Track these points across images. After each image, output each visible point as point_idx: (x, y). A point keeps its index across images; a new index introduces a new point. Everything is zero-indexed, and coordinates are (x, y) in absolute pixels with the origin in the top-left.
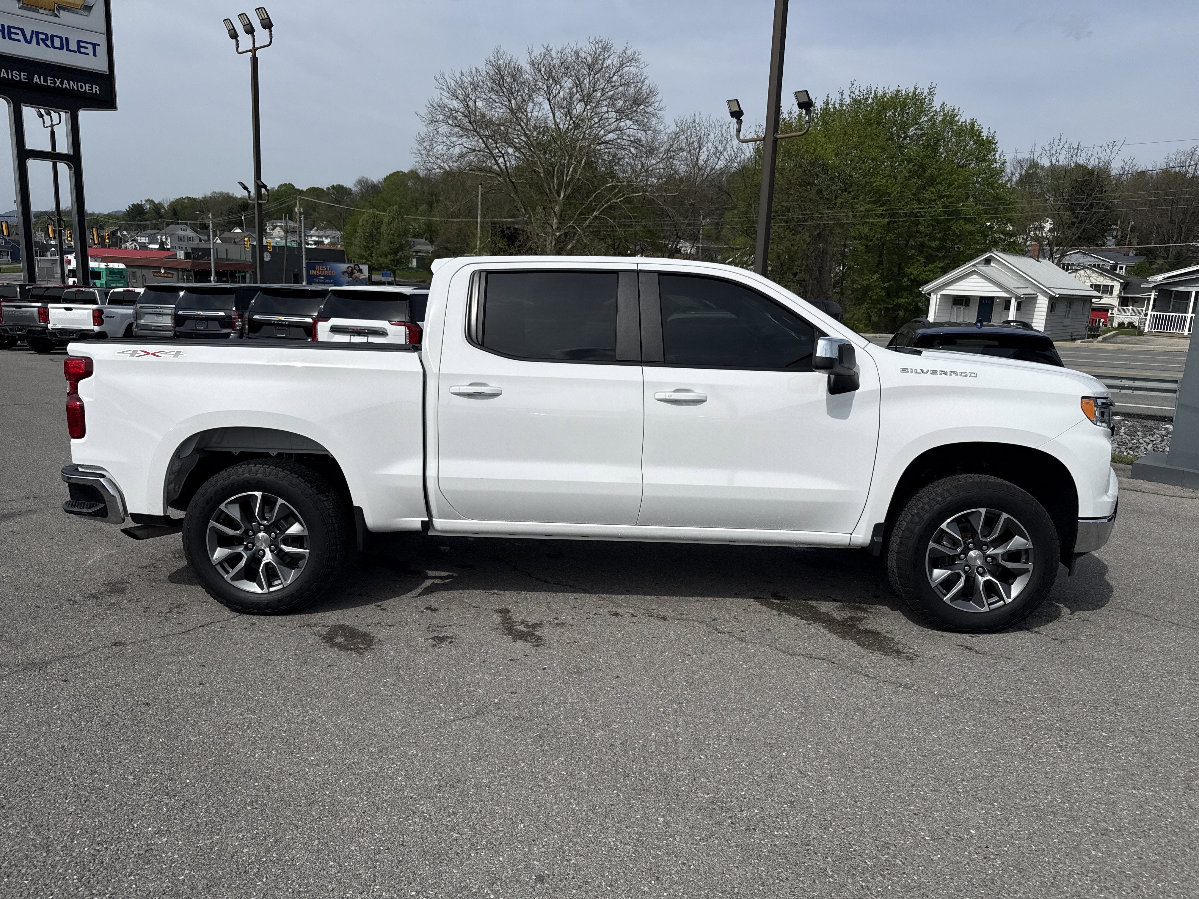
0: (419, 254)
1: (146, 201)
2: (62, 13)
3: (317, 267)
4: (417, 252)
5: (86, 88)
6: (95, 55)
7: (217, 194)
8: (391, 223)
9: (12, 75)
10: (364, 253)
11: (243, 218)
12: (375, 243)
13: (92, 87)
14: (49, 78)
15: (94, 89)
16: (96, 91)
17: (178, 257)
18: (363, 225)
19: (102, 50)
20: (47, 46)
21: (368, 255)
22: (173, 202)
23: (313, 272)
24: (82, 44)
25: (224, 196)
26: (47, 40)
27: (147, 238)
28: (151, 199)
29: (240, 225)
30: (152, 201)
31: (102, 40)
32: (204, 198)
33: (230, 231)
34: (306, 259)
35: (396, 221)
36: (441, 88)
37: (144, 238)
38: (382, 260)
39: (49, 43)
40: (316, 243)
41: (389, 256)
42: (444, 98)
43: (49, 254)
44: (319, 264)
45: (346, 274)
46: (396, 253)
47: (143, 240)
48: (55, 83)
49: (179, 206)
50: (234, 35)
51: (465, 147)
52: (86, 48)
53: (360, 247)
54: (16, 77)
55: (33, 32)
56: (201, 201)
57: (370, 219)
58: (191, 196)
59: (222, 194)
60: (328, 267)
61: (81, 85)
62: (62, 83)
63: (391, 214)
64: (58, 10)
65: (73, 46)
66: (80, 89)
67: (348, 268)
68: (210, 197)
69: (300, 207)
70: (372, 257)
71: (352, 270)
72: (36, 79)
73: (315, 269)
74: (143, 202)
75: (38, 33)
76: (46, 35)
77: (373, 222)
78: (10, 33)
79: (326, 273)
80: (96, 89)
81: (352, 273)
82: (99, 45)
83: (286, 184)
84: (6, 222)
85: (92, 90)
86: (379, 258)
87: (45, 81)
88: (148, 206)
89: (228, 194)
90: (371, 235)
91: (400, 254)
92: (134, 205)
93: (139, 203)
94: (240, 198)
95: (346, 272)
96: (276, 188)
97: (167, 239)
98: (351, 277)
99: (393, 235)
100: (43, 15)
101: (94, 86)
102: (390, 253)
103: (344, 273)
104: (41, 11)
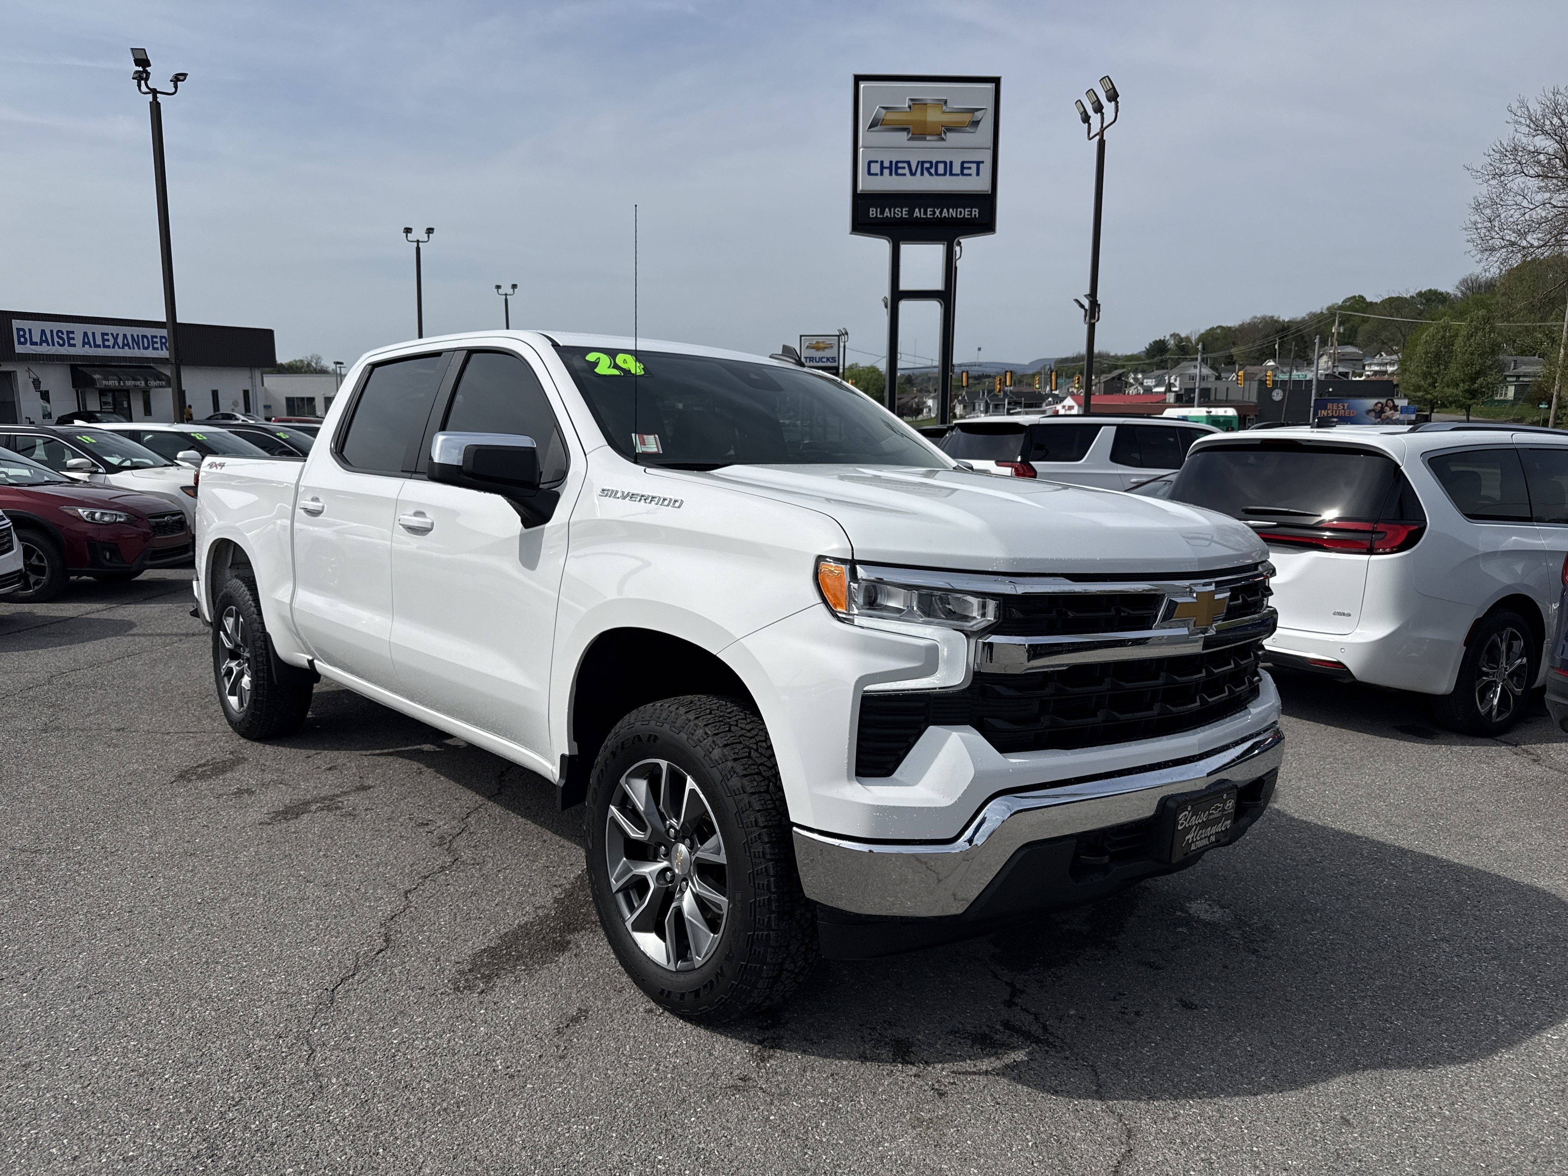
0: (1521, 379)
1: (1171, 335)
2: (950, 136)
3: (1329, 406)
4: (1518, 377)
5: (965, 213)
6: (978, 174)
7: (1258, 319)
8: (1470, 336)
9: (895, 213)
10: (1422, 383)
11: (1277, 346)
12: (1442, 367)
13: (971, 211)
14: (929, 210)
15: (973, 213)
16: (975, 215)
17: (1167, 401)
18: (1427, 341)
19: (986, 169)
20: (931, 174)
21: (1430, 385)
22: (1202, 334)
23: (1324, 413)
24: (966, 165)
25: (1266, 322)
26: (928, 168)
27: (1154, 380)
28: (1177, 333)
29: (1273, 356)
30: (1178, 335)
31: (987, 157)
32: (1242, 326)
33: (1261, 365)
34: (1316, 396)
35: (1480, 333)
36: (1516, 122)
37: (1150, 380)
38: (1449, 391)
39: (933, 171)
40: (1376, 373)
41: (1461, 385)
42: (1518, 135)
43: (1044, 404)
44: (1333, 401)
45: (1373, 414)
46: (1473, 380)
47: (1149, 382)
48: (934, 213)
49: (1210, 338)
50: (1086, 119)
51: (1555, 207)
52: (970, 168)
53: (1417, 374)
54: (898, 215)
55: (919, 162)
56: (1237, 330)
57: (1438, 332)
58: (1224, 325)
59: (1264, 319)
60: (1346, 405)
61: (961, 212)
62: (941, 213)
63: (1474, 323)
64: (945, 133)
65: (957, 169)
66: (958, 216)
67: (1376, 404)
68: (1249, 324)
69: (1339, 326)
70: (1435, 387)
71: (1382, 408)
72: (917, 213)
73: (1325, 408)
74: (1168, 337)
75: (923, 163)
76: (931, 163)
77: (1443, 337)
78: (897, 168)
79: (1342, 413)
80: (976, 212)
81: (1382, 411)
82: (983, 162)
83: (1354, 297)
84: (967, 372)
85: (971, 214)
86: (1446, 389)
87: (925, 213)
88: (1172, 342)
89: (1273, 317)
90: (1437, 356)
91: (1480, 381)
92: (1156, 342)
93: (1162, 339)
94: (1288, 322)
95: (1373, 410)
96: (1340, 304)
97: (1176, 380)
98: (1380, 417)
99: (1472, 354)
100: (931, 142)
101: (973, 210)
102: (1463, 381)
103: (1368, 412)
104: (928, 138)
